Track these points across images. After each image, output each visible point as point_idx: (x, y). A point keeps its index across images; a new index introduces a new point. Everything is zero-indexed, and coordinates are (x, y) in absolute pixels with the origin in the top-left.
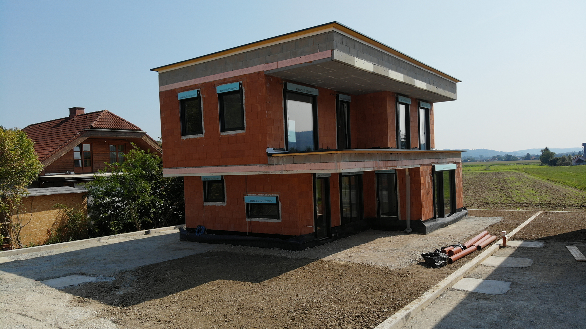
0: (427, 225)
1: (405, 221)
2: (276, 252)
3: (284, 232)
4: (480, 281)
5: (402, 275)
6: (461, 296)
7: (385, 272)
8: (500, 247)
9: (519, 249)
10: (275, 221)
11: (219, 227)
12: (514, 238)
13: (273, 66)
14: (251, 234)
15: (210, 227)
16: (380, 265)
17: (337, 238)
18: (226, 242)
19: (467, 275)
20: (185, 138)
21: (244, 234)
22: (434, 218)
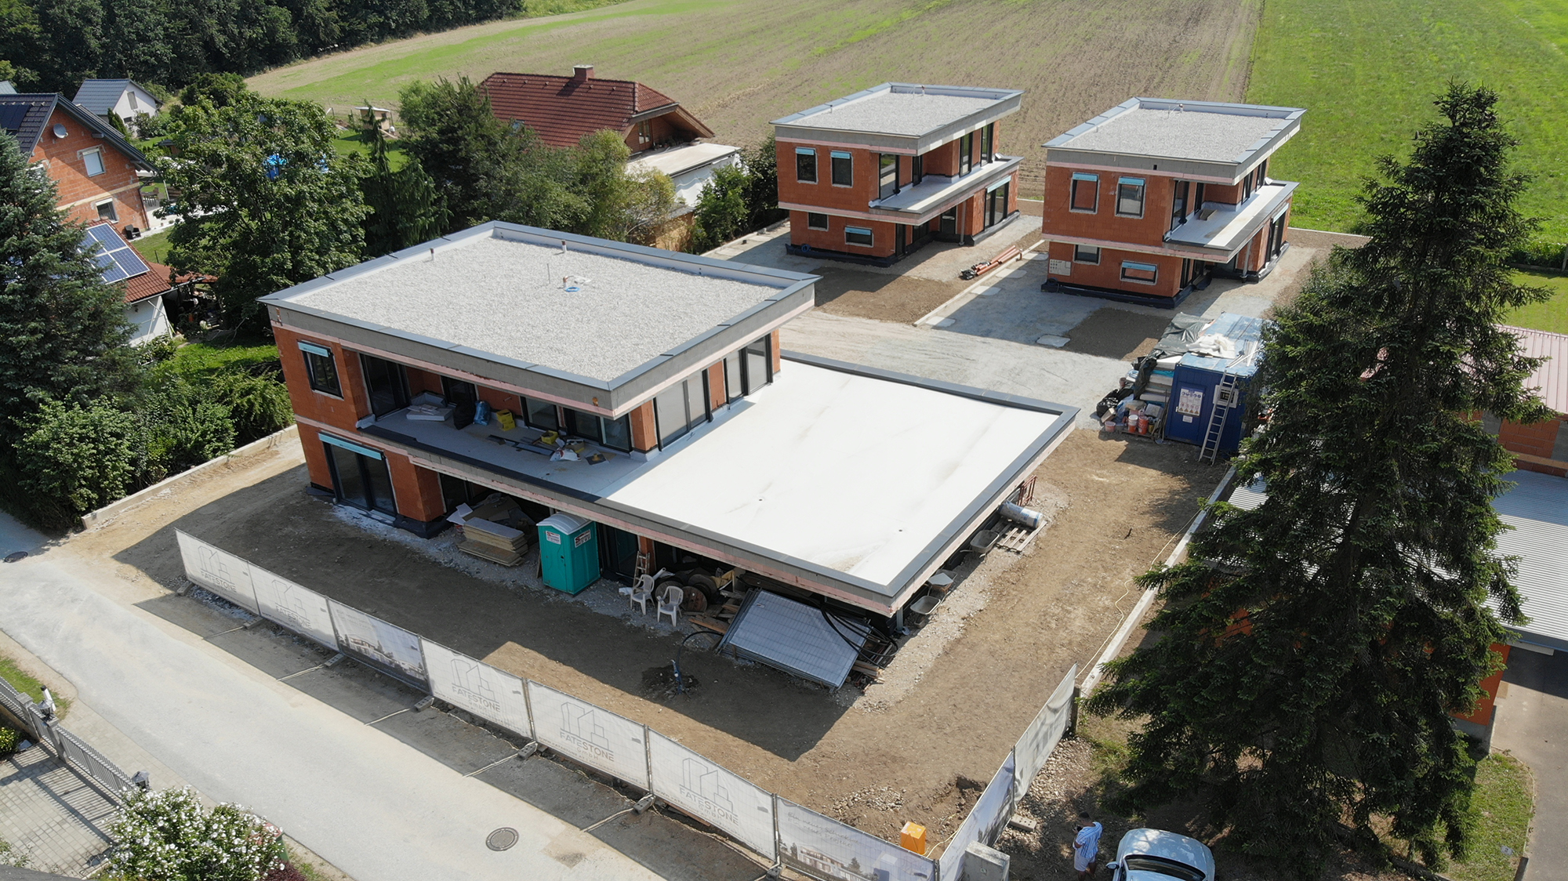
0: (974, 239)
1: (960, 235)
2: (870, 269)
3: (875, 254)
4: (988, 288)
5: (948, 285)
6: (974, 296)
7: (939, 284)
8: (1017, 260)
9: (1032, 261)
10: (869, 246)
11: (821, 246)
12: (1034, 251)
13: (876, 149)
14: (849, 254)
15: (814, 245)
16: (937, 279)
17: (908, 254)
18: (830, 258)
19: (983, 284)
20: (800, 182)
21: (844, 253)
22: (983, 230)
